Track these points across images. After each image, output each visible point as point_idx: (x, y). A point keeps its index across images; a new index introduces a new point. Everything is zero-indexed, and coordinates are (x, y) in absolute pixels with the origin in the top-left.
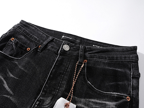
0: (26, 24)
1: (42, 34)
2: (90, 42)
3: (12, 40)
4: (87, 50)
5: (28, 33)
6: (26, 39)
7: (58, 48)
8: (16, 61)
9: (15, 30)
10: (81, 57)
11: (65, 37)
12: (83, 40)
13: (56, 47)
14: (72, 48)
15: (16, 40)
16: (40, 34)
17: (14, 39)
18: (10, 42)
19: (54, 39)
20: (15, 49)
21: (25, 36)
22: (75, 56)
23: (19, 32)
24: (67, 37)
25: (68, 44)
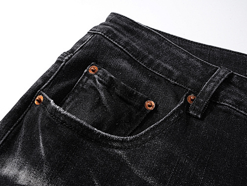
0: (130, 24)
3: (91, 72)
5: (139, 53)
6: (136, 72)
8: (117, 148)
9: (99, 40)
15: (104, 74)
16: (179, 58)
17: (96, 68)
18: (85, 80)
20: (108, 103)
21: (130, 61)
23: (111, 49)
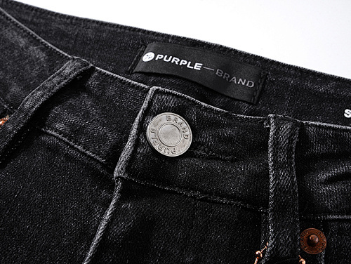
1: (23, 42)
2: (322, 89)
4: (319, 148)
7: (112, 138)
10: (281, 209)
11: (160, 57)
12: (275, 73)
13: (103, 130)
14: (207, 136)
19: (87, 73)
22: (233, 197)
24: (175, 60)
25: (180, 111)
